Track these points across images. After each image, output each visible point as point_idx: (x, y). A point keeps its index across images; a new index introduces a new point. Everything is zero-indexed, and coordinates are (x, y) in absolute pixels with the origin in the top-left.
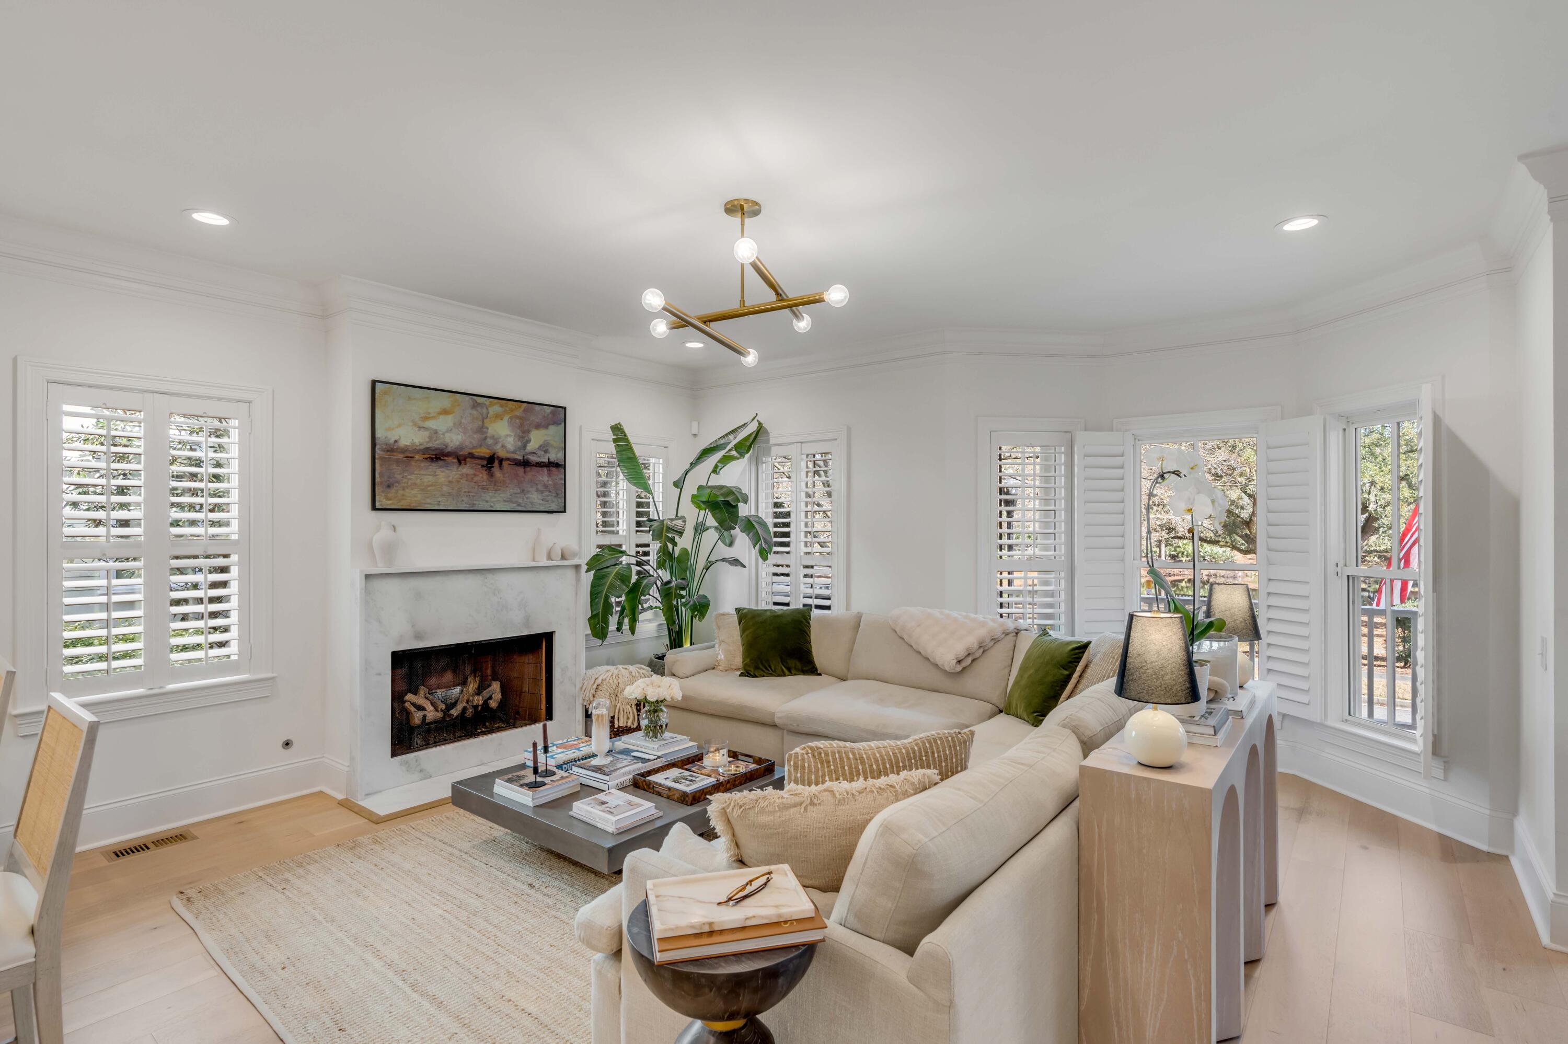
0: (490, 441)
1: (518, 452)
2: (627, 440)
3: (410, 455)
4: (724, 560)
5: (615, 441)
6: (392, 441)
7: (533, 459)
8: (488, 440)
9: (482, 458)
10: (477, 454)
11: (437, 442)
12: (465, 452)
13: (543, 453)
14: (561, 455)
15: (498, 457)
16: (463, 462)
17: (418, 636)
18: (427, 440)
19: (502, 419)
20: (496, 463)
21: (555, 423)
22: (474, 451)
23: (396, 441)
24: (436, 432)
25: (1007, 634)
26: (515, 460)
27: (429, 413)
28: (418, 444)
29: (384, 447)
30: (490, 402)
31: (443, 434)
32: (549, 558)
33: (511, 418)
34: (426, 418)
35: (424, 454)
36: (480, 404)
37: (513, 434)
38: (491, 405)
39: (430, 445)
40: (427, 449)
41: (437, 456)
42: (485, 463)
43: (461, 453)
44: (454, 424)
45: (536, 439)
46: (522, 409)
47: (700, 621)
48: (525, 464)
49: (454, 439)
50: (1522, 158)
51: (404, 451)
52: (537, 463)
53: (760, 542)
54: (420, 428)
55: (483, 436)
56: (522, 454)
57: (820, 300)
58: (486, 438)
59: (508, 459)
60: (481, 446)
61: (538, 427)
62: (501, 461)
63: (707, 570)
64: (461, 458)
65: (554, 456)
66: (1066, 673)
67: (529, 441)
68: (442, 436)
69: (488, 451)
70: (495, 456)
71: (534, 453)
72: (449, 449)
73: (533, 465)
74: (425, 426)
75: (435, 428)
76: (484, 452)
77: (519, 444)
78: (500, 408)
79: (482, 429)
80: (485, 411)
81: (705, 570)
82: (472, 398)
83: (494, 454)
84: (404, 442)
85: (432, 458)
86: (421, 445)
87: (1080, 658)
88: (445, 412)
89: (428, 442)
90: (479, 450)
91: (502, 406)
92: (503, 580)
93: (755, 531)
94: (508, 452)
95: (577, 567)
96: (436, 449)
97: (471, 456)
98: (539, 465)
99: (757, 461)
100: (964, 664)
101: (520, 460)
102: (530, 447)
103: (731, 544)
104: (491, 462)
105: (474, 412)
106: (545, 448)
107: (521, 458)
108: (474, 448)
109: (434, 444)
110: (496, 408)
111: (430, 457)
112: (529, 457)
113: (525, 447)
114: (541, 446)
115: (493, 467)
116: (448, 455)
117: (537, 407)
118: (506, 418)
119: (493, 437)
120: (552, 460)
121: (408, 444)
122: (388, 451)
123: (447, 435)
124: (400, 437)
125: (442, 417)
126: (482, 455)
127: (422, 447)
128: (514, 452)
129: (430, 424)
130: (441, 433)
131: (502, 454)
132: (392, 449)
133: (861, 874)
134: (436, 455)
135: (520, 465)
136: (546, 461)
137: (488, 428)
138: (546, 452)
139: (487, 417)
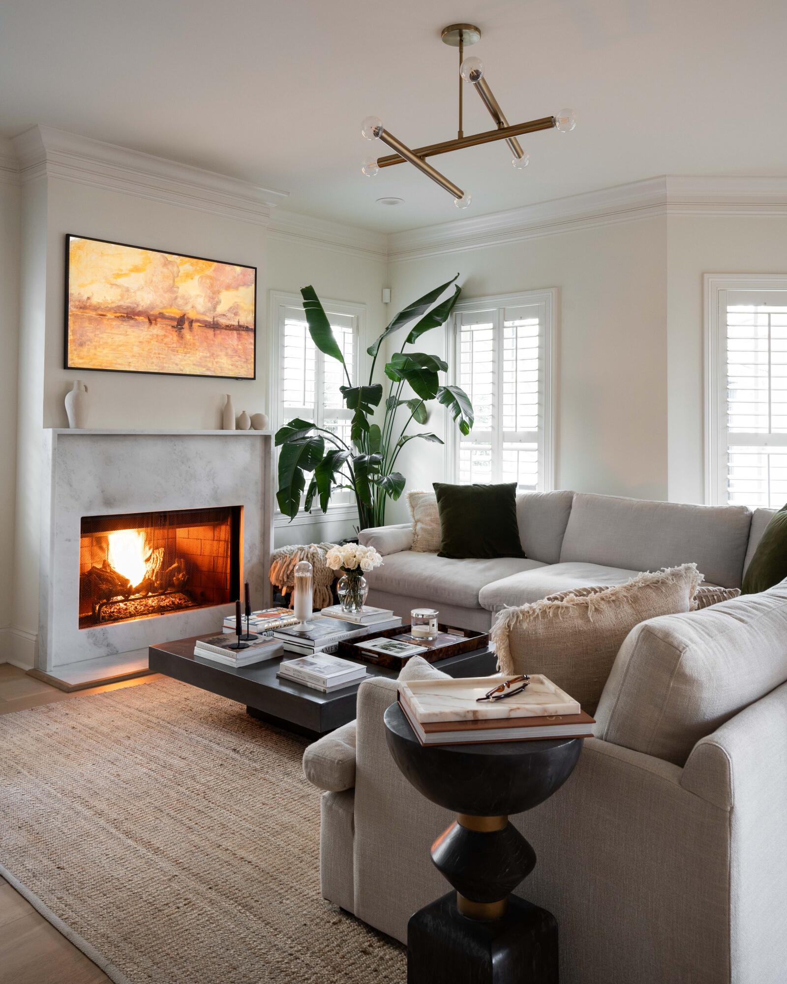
0: (180, 301)
1: (208, 314)
2: (318, 304)
3: (102, 313)
4: (419, 435)
5: (305, 305)
6: (85, 298)
7: (223, 321)
8: (179, 299)
9: (172, 319)
10: (167, 314)
11: (129, 300)
12: (155, 312)
13: (233, 315)
14: (250, 318)
15: (188, 318)
16: (154, 322)
17: (108, 503)
18: (119, 298)
19: (192, 279)
20: (186, 325)
21: (245, 284)
22: (164, 311)
23: (89, 298)
24: (128, 290)
26: (205, 321)
27: (121, 270)
28: (110, 301)
29: (77, 303)
30: (181, 260)
31: (135, 292)
32: (238, 427)
33: (201, 277)
34: (118, 276)
35: (116, 313)
36: (170, 261)
37: (203, 295)
38: (182, 264)
39: (121, 303)
40: (119, 307)
41: (129, 315)
42: (175, 324)
43: (151, 313)
44: (146, 282)
45: (226, 299)
46: (213, 268)
47: (395, 499)
48: (215, 326)
49: (145, 299)
51: (96, 308)
52: (227, 326)
53: (460, 415)
54: (112, 285)
55: (173, 296)
56: (212, 316)
58: (176, 298)
59: (198, 321)
60: (171, 306)
61: (228, 287)
62: (191, 322)
63: (401, 446)
65: (244, 319)
67: (218, 303)
68: (133, 294)
69: (180, 312)
70: (186, 317)
71: (224, 315)
72: (140, 308)
73: (223, 328)
74: (116, 283)
75: (126, 285)
76: (175, 313)
77: (209, 305)
78: (191, 267)
79: (172, 289)
80: (175, 269)
81: (399, 447)
82: (163, 256)
83: (185, 315)
84: (96, 300)
85: (124, 317)
86: (113, 302)
88: (136, 269)
89: (119, 301)
90: (169, 310)
91: (192, 265)
92: (194, 447)
93: (455, 402)
94: (198, 313)
95: (267, 438)
96: (128, 307)
97: (162, 316)
98: (229, 328)
99: (456, 331)
101: (210, 322)
102: (221, 309)
103: (425, 421)
104: (181, 323)
105: (165, 270)
106: (234, 310)
107: (211, 320)
108: (165, 308)
109: (126, 303)
110: (186, 267)
111: (121, 316)
112: (219, 319)
113: (215, 308)
114: (231, 308)
115: (183, 328)
116: (139, 314)
117: (228, 267)
118: (197, 277)
119: (183, 297)
120: (241, 323)
121: (101, 301)
122: (81, 308)
123: (138, 293)
124: (93, 294)
125: (133, 274)
126: (173, 315)
127: (114, 305)
128: (204, 314)
129: (121, 281)
130: (132, 291)
131: (192, 315)
132: (85, 307)
133: (623, 685)
134: (127, 314)
135: (210, 327)
136: (236, 323)
137: (178, 288)
138: (236, 314)
139: (178, 276)
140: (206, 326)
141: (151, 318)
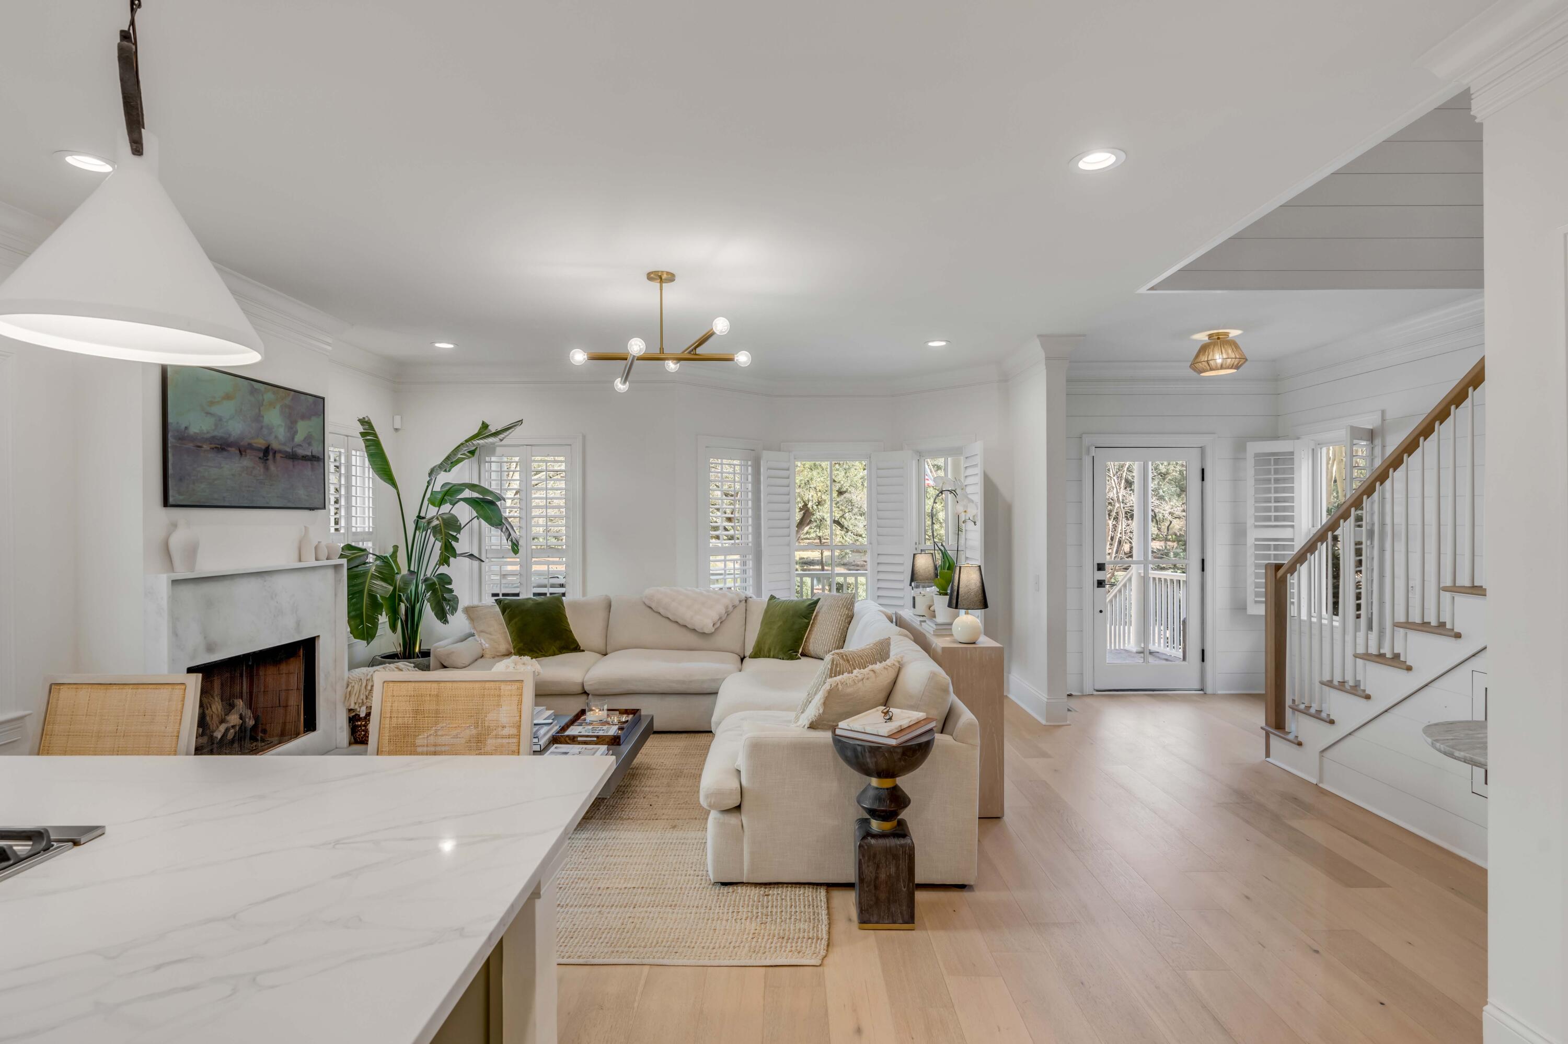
0: (265, 431)
1: (287, 444)
2: (375, 435)
3: (199, 444)
5: (362, 435)
6: (183, 427)
7: (300, 452)
8: (264, 429)
9: (259, 450)
10: (254, 445)
11: (221, 430)
12: (245, 442)
13: (307, 446)
14: (321, 449)
15: (272, 449)
16: (244, 453)
17: (210, 649)
18: (213, 427)
19: (274, 408)
20: (270, 457)
21: (316, 414)
22: (252, 441)
23: (186, 428)
24: (220, 419)
25: (740, 601)
26: (286, 452)
27: (214, 398)
28: (205, 431)
29: (174, 434)
30: (265, 388)
31: (227, 422)
32: (316, 558)
33: (281, 407)
34: (212, 403)
35: (211, 444)
36: (256, 389)
37: (283, 424)
39: (216, 433)
40: (214, 437)
41: (222, 446)
42: (261, 455)
43: (242, 444)
44: (236, 411)
45: (303, 428)
46: (289, 397)
48: (293, 457)
49: (236, 428)
50: (1039, 336)
51: (192, 439)
52: (303, 457)
54: (208, 413)
55: (260, 425)
56: (291, 446)
57: (732, 360)
58: (262, 428)
59: (280, 452)
60: (258, 436)
61: (303, 417)
62: (275, 453)
64: (242, 450)
65: (315, 450)
66: (807, 621)
67: (296, 432)
68: (225, 424)
69: (264, 442)
70: (270, 448)
71: (300, 445)
72: (232, 439)
73: (299, 459)
74: (211, 411)
75: (219, 414)
76: (260, 443)
77: (289, 435)
78: (272, 396)
79: (258, 418)
80: (260, 398)
82: (250, 383)
83: (269, 446)
84: (194, 430)
85: (218, 448)
86: (208, 433)
87: (814, 610)
88: (228, 397)
89: (214, 430)
90: (256, 441)
91: (273, 393)
92: (281, 582)
94: (280, 444)
95: (338, 566)
96: (222, 438)
97: (250, 447)
98: (305, 458)
100: (716, 626)
101: (289, 453)
102: (299, 438)
104: (267, 453)
105: (252, 399)
106: (308, 439)
107: (289, 450)
108: (251, 438)
109: (219, 433)
110: (269, 396)
111: (216, 448)
112: (296, 449)
113: (293, 439)
114: (305, 438)
115: (268, 459)
116: (231, 445)
117: (303, 397)
118: (278, 407)
119: (267, 427)
120: (314, 453)
121: (197, 431)
122: (177, 438)
123: (230, 423)
124: (190, 424)
125: (225, 402)
126: (259, 446)
127: (208, 436)
128: (284, 444)
129: (215, 410)
130: (224, 420)
131: (275, 445)
132: (183, 437)
134: (221, 445)
135: (290, 458)
136: (309, 454)
137: (263, 417)
138: (310, 444)
139: (263, 405)
140: (286, 457)
141: (242, 449)
